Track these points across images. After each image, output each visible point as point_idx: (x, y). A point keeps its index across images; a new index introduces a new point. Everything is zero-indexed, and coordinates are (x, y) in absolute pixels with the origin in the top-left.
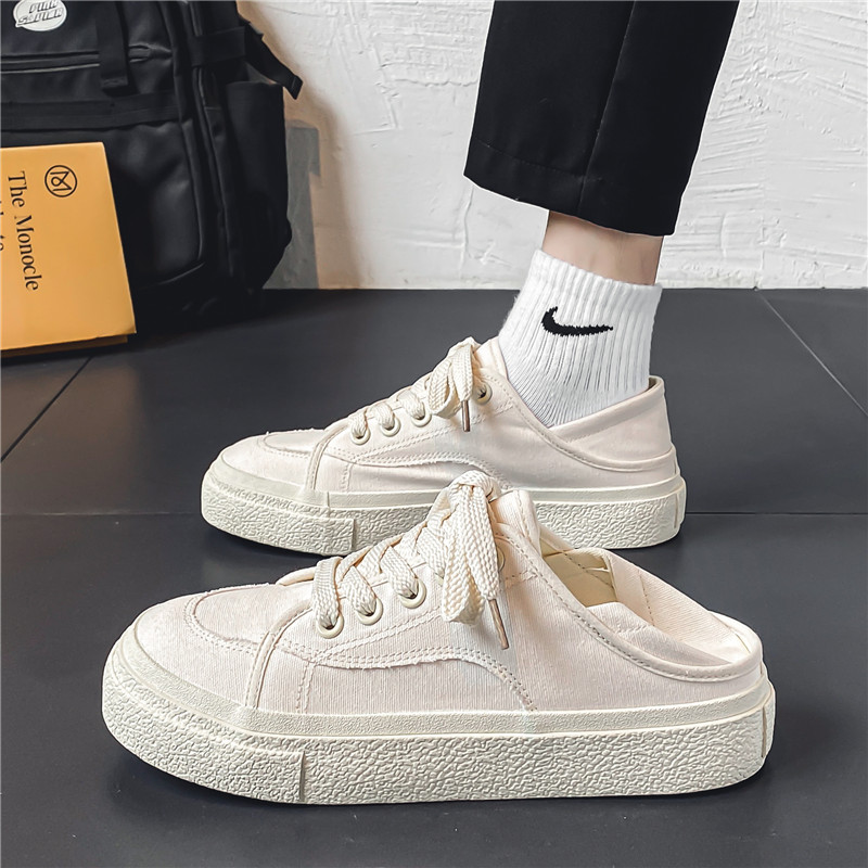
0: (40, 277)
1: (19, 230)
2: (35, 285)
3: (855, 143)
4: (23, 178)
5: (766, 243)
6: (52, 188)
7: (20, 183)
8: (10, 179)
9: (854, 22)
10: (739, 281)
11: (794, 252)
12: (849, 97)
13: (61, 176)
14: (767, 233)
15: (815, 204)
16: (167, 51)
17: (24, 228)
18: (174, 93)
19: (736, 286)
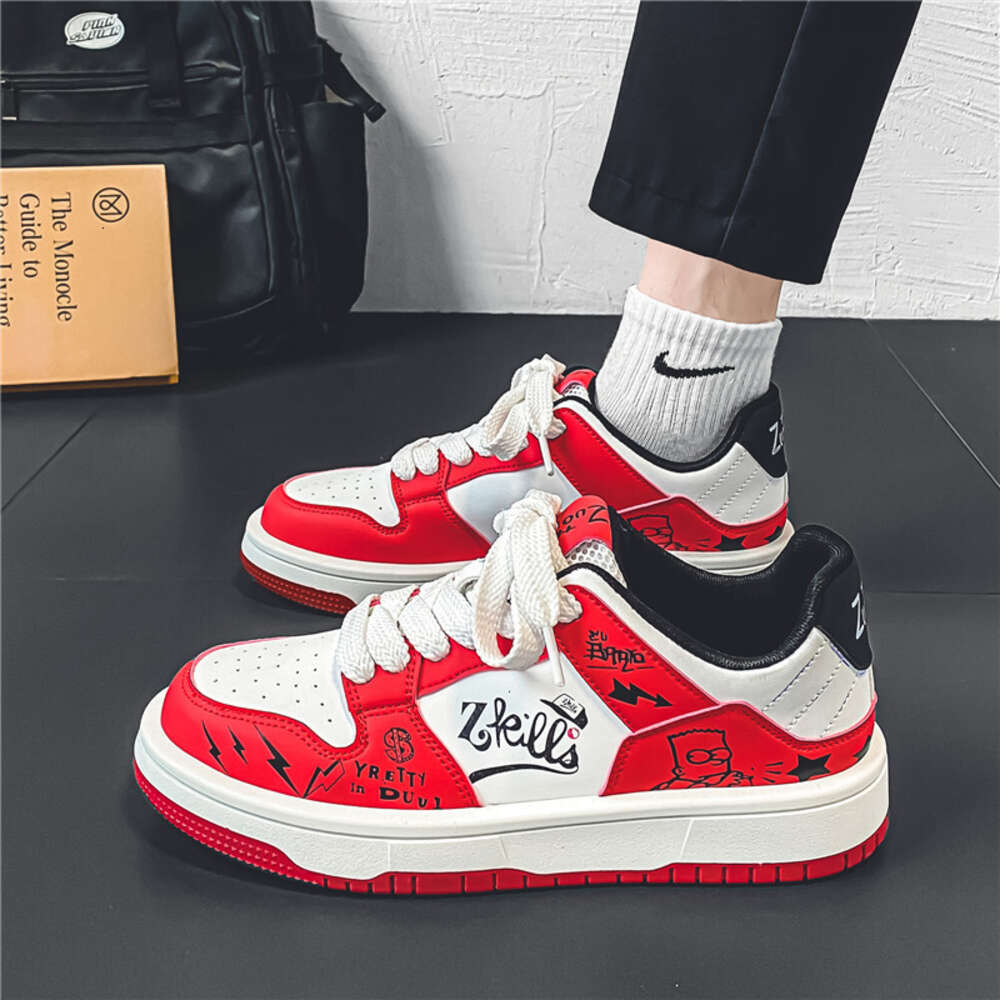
0: (75, 307)
1: (56, 256)
2: (68, 316)
3: (981, 165)
4: (69, 200)
5: (878, 270)
6: (99, 211)
7: (64, 205)
8: (53, 200)
9: (983, 35)
10: (847, 311)
11: (910, 281)
12: (974, 115)
13: (112, 200)
14: (880, 260)
15: (933, 229)
16: (236, 69)
17: (63, 254)
18: (243, 113)
19: (845, 316)
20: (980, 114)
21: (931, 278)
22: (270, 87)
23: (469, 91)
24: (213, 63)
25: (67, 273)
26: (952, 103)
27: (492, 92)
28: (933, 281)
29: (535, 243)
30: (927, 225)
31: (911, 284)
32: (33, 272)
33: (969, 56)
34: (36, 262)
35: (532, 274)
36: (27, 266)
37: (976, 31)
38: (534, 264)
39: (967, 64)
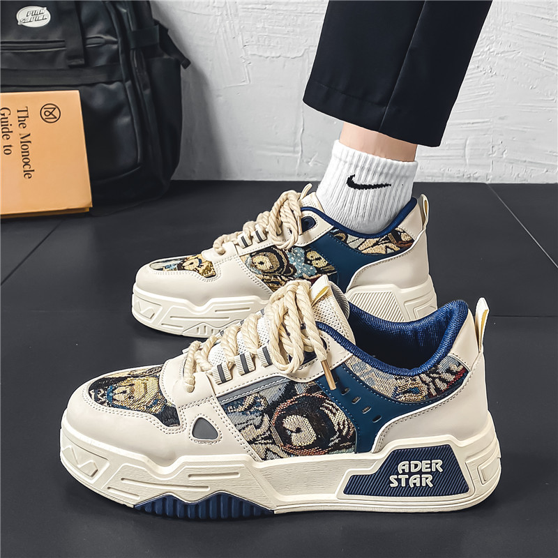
0: (33, 171)
1: (21, 142)
2: (30, 176)
3: (551, 95)
4: (27, 111)
5: (493, 155)
6: (44, 117)
7: (24, 114)
8: (18, 111)
9: (551, 22)
10: (477, 179)
11: (512, 161)
12: (547, 67)
13: (51, 110)
14: (494, 149)
15: (525, 132)
16: (114, 39)
17: (25, 141)
18: (119, 64)
19: (475, 181)
20: (550, 66)
21: (524, 159)
22: (133, 49)
23: (260, 54)
24: (102, 36)
25: (28, 152)
26: (534, 60)
27: (273, 55)
28: (525, 161)
29: (298, 140)
30: (520, 129)
31: (512, 163)
32: (9, 152)
33: (543, 34)
34: (10, 146)
35: (296, 158)
36: (6, 148)
37: (547, 19)
38: (298, 153)
39: (542, 38)
